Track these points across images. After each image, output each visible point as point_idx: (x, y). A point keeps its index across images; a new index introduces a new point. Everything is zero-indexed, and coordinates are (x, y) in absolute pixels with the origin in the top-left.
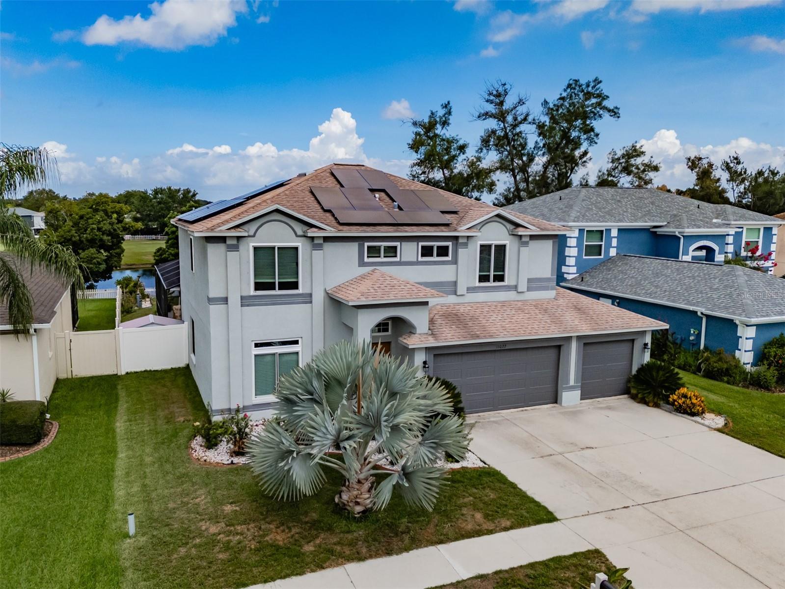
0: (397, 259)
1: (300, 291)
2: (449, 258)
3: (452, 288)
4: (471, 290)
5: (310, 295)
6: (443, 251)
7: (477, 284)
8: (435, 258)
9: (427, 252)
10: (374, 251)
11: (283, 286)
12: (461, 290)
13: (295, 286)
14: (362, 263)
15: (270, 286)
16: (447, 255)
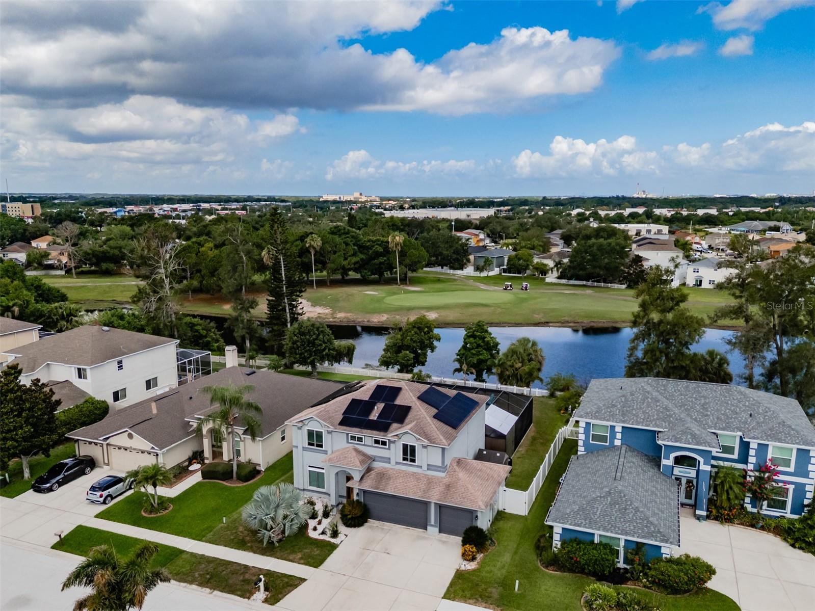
0: (363, 443)
1: (323, 449)
2: (387, 447)
3: (388, 460)
4: (397, 463)
5: (327, 451)
6: (384, 443)
7: (401, 461)
8: (380, 446)
9: (377, 442)
10: (353, 438)
11: (318, 446)
12: (393, 462)
13: (321, 446)
14: (348, 442)
15: (313, 445)
16: (386, 445)
